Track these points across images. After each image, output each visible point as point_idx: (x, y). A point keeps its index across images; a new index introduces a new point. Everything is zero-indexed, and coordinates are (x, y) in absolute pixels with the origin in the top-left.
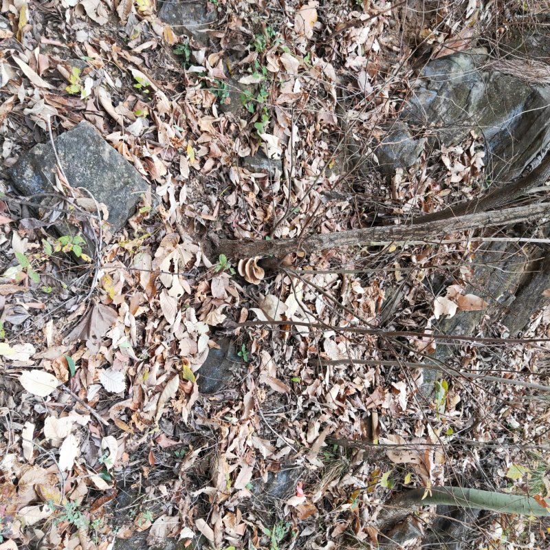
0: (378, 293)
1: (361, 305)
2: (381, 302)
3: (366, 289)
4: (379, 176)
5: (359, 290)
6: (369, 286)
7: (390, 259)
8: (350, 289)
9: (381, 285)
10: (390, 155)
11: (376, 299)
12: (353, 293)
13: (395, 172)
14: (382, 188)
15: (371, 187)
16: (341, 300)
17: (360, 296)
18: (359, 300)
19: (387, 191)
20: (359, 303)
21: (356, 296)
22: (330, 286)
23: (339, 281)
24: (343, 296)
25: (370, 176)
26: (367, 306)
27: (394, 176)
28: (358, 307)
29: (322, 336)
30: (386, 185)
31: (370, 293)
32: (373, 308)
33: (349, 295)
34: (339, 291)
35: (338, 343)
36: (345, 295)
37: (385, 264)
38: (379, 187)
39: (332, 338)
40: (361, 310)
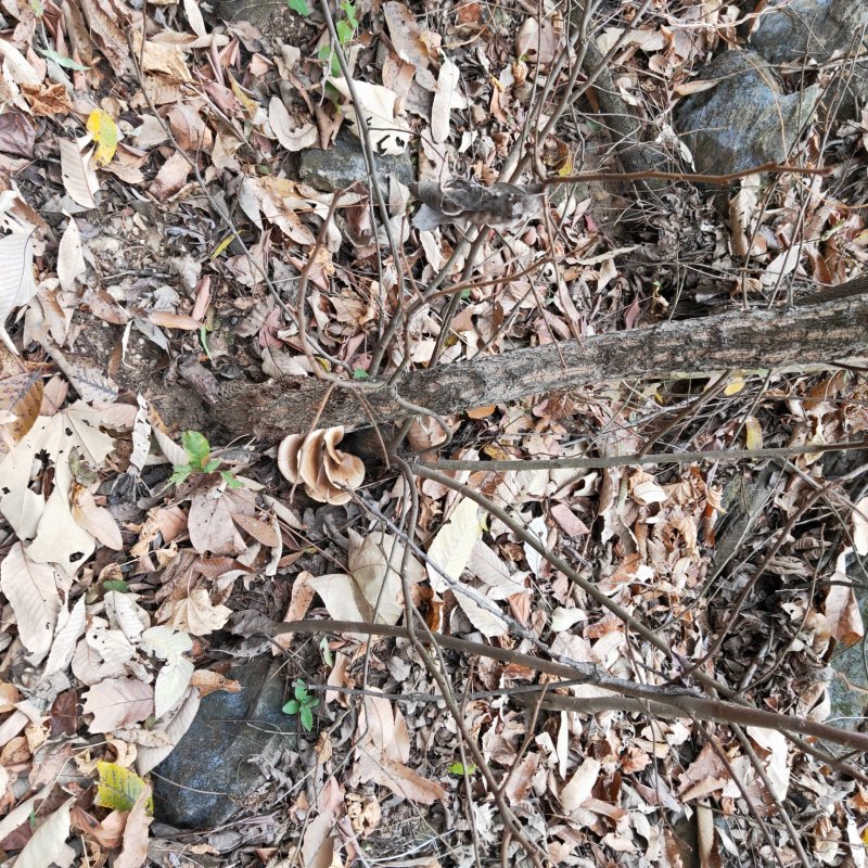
0: (704, 496)
1: (657, 532)
2: (714, 517)
3: (672, 488)
4: (694, 198)
5: (650, 491)
6: (679, 480)
7: (733, 408)
8: (625, 493)
9: (712, 475)
10: (723, 140)
11: (698, 511)
12: (634, 503)
13: (738, 183)
14: (705, 227)
15: (675, 225)
16: (599, 525)
17: (654, 509)
18: (651, 520)
19: (719, 235)
20: (651, 527)
21: (643, 510)
22: (566, 491)
23: (590, 479)
24: (606, 513)
25: (670, 197)
26: (676, 531)
27: (735, 193)
28: (650, 536)
29: (547, 628)
30: (715, 219)
31: (681, 498)
32: (691, 536)
33: (622, 509)
34: (595, 500)
35: (593, 641)
36: (613, 515)
37: (719, 421)
38: (695, 225)
39: (576, 629)
40: (658, 546)
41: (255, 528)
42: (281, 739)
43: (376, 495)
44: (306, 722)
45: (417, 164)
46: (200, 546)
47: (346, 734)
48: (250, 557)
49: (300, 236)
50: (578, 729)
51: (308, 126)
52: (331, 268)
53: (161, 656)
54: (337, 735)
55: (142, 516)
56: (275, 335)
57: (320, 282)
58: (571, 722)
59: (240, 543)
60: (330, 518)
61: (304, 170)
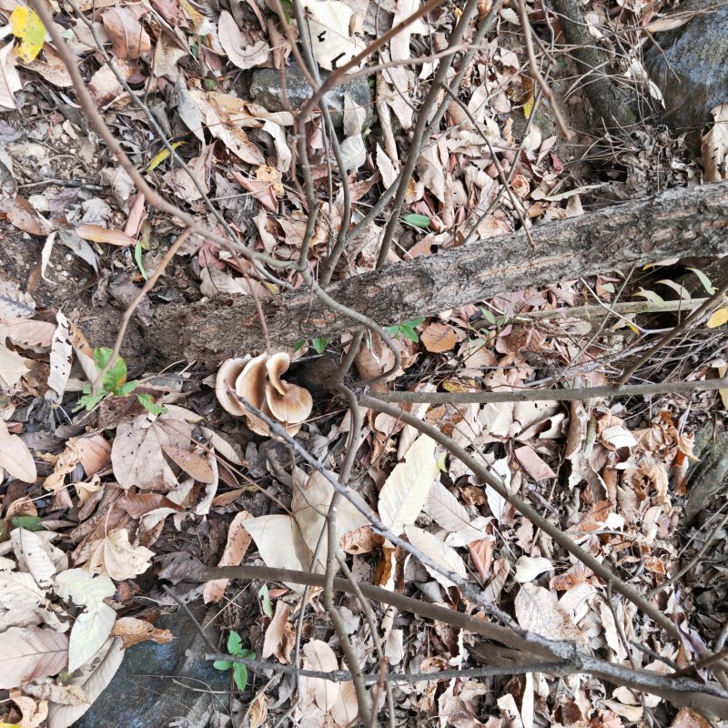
0: (674, 443)
1: (627, 479)
2: (685, 465)
3: (642, 433)
4: (665, 136)
5: (620, 436)
6: (649, 425)
7: (707, 352)
8: (593, 437)
9: (683, 421)
10: (694, 76)
11: (669, 458)
12: (603, 447)
13: (711, 118)
14: (676, 164)
15: (644, 162)
16: (566, 469)
17: (624, 455)
18: (620, 466)
19: (690, 173)
20: (621, 472)
21: (612, 456)
22: (531, 433)
23: (557, 419)
24: (574, 457)
25: (639, 134)
26: (646, 478)
27: (707, 130)
28: (620, 483)
29: (510, 578)
30: (686, 157)
31: (652, 444)
32: (662, 483)
33: (590, 453)
34: (562, 443)
35: (560, 594)
36: (581, 458)
37: (692, 365)
38: (665, 162)
39: (542, 580)
40: (628, 493)
41: (188, 463)
42: (210, 698)
43: (324, 431)
44: (240, 680)
45: (374, 87)
46: (125, 480)
47: (284, 694)
48: (181, 495)
49: (248, 154)
50: (545, 690)
51: (260, 43)
52: (280, 188)
53: (78, 602)
54: (273, 694)
55: (61, 446)
56: (216, 256)
57: (267, 200)
58: (537, 683)
59: (171, 478)
60: (273, 453)
61: (255, 89)
